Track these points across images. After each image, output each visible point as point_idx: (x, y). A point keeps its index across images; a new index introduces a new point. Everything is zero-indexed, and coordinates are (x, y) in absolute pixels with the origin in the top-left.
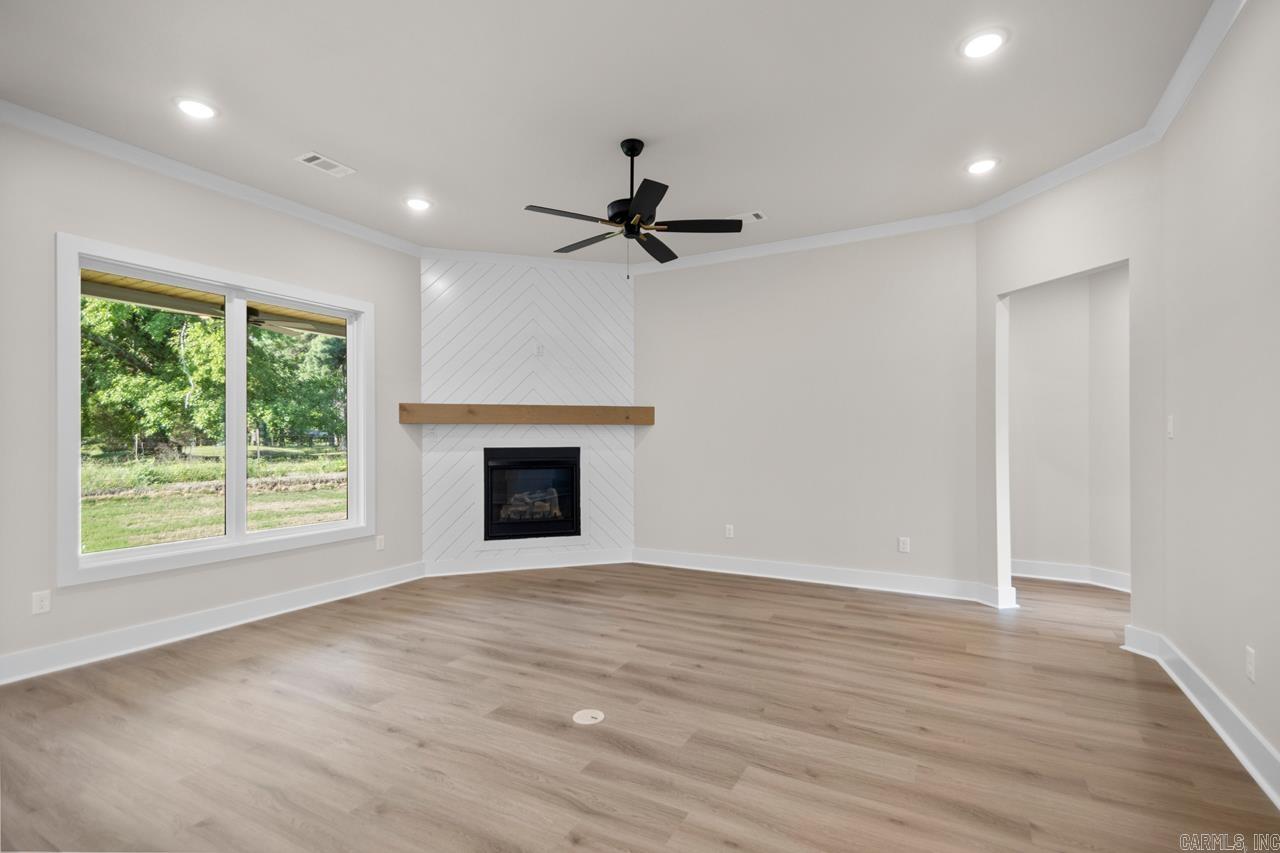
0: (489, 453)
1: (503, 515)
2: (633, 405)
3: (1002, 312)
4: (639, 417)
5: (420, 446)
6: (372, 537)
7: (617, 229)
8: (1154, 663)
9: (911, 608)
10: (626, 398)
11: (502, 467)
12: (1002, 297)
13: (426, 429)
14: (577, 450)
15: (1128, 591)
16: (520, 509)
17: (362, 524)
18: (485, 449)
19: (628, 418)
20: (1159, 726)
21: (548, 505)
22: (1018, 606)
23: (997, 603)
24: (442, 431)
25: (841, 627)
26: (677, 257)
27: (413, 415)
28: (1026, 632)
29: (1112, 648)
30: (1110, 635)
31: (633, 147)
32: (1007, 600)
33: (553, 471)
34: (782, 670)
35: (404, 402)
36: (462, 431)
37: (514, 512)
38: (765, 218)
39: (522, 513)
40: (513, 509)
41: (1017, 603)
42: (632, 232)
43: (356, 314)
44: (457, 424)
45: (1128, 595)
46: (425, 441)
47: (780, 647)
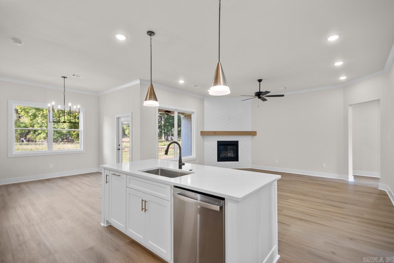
0: (218, 142)
1: (221, 156)
2: (251, 131)
3: (350, 110)
4: (253, 134)
5: (204, 139)
6: (196, 160)
7: (257, 97)
8: (385, 191)
9: (325, 180)
10: (250, 129)
11: (221, 145)
12: (350, 105)
13: (205, 137)
14: (238, 141)
15: (380, 177)
16: (225, 155)
17: (195, 157)
18: (218, 141)
19: (250, 134)
20: (378, 199)
21: (231, 154)
22: (354, 181)
23: (348, 179)
24: (208, 137)
25: (307, 182)
26: (267, 100)
27: (204, 134)
28: (355, 185)
29: (376, 189)
30: (376, 187)
31: (260, 81)
32: (351, 179)
33: (231, 146)
34: (293, 188)
35: (202, 131)
36: (212, 137)
37: (224, 156)
38: (287, 88)
39: (225, 156)
40: (223, 155)
41: (354, 179)
42: (260, 98)
43: (193, 112)
44: (211, 135)
45: (380, 178)
46: (205, 139)
47: (293, 184)
